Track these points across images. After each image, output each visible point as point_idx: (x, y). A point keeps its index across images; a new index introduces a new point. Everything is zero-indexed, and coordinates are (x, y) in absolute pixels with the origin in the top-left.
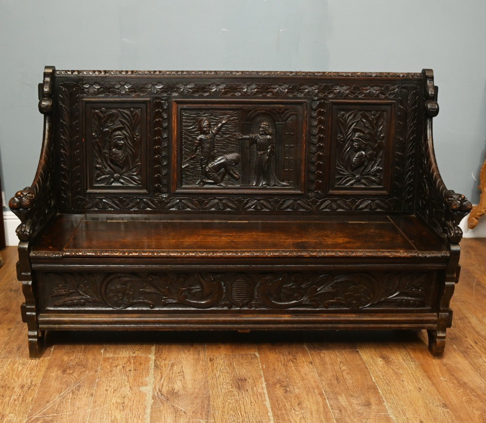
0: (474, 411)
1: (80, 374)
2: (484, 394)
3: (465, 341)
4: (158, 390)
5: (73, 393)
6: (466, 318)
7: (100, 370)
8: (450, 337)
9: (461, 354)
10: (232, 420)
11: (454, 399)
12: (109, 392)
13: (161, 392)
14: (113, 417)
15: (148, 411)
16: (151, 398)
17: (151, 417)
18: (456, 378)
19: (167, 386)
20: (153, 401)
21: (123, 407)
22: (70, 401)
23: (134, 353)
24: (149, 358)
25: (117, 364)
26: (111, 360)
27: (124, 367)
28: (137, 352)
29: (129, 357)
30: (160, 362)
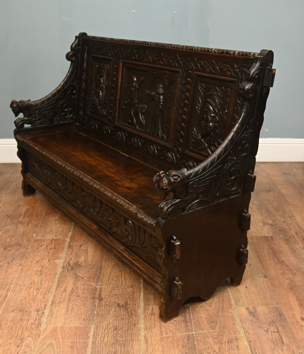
0: (285, 280)
1: (16, 250)
2: (294, 269)
3: (290, 232)
4: (67, 262)
5: (8, 263)
6: (294, 216)
7: (30, 248)
8: (279, 229)
9: (285, 241)
10: (114, 283)
11: (273, 272)
12: (33, 263)
13: (69, 263)
14: (32, 280)
15: (58, 276)
16: (62, 268)
17: (59, 281)
18: (277, 258)
19: (74, 259)
20: (62, 269)
21: (41, 273)
22: (5, 268)
23: (56, 237)
24: (66, 240)
25: (43, 244)
26: (39, 241)
27: (47, 246)
28: (58, 236)
29: (52, 240)
30: (73, 243)
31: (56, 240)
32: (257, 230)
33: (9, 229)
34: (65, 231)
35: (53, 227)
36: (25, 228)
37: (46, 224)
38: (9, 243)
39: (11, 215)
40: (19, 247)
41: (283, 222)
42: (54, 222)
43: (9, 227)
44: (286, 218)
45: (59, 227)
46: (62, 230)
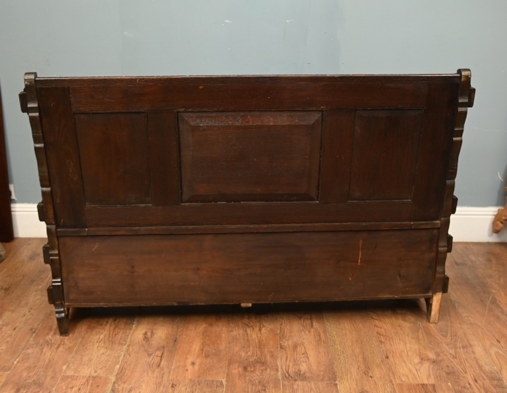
23: (96, 372)
24: (109, 379)
25: (73, 385)
26: (69, 379)
27: (79, 389)
28: (99, 371)
29: (89, 377)
30: (119, 385)
31: (94, 378)
32: (410, 371)
33: (29, 354)
34: (110, 363)
35: (94, 354)
36: (53, 354)
37: (85, 347)
38: (25, 380)
39: (37, 329)
40: (38, 389)
41: (453, 356)
42: (98, 344)
43: (29, 351)
44: (459, 349)
45: (103, 354)
46: (106, 360)
